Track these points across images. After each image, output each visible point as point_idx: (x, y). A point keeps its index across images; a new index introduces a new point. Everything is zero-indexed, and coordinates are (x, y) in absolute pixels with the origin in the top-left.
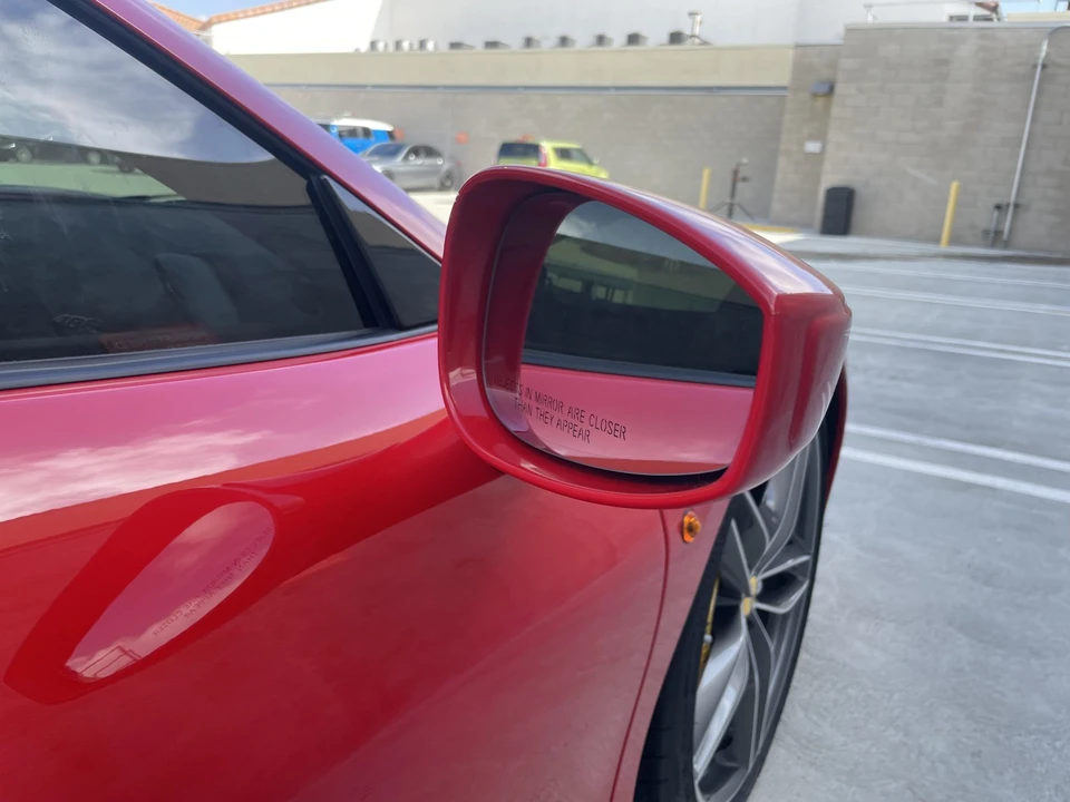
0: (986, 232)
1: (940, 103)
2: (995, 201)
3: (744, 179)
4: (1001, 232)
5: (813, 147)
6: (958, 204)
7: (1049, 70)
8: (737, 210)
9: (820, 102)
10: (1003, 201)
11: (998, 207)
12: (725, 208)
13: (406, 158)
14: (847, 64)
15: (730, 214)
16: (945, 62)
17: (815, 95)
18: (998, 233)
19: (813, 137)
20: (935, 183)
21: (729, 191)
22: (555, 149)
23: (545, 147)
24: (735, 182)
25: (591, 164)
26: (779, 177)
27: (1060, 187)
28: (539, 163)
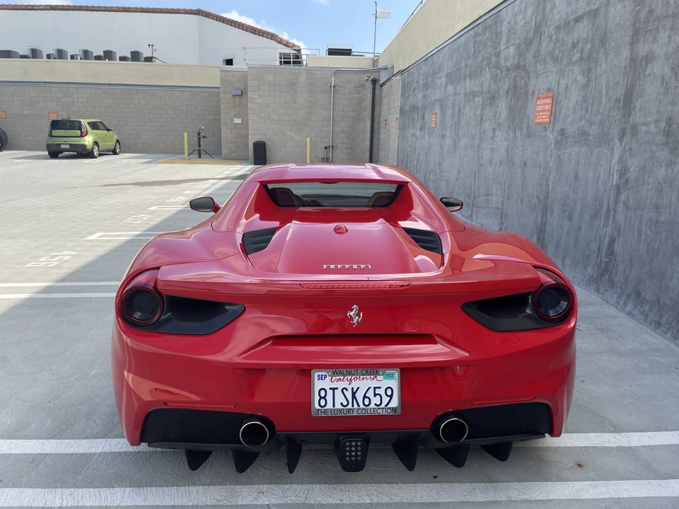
0: (323, 159)
1: (295, 102)
2: (325, 145)
3: (204, 137)
4: (329, 158)
5: (238, 121)
6: (311, 148)
7: (336, 88)
8: (202, 152)
9: (237, 99)
10: (328, 145)
11: (326, 148)
12: (197, 152)
14: (251, 83)
15: (200, 157)
16: (294, 84)
17: (235, 96)
18: (328, 159)
19: (236, 116)
20: (299, 138)
21: (197, 143)
22: (88, 123)
23: (84, 122)
24: (199, 139)
25: (108, 130)
26: (223, 135)
27: (347, 138)
28: (82, 133)
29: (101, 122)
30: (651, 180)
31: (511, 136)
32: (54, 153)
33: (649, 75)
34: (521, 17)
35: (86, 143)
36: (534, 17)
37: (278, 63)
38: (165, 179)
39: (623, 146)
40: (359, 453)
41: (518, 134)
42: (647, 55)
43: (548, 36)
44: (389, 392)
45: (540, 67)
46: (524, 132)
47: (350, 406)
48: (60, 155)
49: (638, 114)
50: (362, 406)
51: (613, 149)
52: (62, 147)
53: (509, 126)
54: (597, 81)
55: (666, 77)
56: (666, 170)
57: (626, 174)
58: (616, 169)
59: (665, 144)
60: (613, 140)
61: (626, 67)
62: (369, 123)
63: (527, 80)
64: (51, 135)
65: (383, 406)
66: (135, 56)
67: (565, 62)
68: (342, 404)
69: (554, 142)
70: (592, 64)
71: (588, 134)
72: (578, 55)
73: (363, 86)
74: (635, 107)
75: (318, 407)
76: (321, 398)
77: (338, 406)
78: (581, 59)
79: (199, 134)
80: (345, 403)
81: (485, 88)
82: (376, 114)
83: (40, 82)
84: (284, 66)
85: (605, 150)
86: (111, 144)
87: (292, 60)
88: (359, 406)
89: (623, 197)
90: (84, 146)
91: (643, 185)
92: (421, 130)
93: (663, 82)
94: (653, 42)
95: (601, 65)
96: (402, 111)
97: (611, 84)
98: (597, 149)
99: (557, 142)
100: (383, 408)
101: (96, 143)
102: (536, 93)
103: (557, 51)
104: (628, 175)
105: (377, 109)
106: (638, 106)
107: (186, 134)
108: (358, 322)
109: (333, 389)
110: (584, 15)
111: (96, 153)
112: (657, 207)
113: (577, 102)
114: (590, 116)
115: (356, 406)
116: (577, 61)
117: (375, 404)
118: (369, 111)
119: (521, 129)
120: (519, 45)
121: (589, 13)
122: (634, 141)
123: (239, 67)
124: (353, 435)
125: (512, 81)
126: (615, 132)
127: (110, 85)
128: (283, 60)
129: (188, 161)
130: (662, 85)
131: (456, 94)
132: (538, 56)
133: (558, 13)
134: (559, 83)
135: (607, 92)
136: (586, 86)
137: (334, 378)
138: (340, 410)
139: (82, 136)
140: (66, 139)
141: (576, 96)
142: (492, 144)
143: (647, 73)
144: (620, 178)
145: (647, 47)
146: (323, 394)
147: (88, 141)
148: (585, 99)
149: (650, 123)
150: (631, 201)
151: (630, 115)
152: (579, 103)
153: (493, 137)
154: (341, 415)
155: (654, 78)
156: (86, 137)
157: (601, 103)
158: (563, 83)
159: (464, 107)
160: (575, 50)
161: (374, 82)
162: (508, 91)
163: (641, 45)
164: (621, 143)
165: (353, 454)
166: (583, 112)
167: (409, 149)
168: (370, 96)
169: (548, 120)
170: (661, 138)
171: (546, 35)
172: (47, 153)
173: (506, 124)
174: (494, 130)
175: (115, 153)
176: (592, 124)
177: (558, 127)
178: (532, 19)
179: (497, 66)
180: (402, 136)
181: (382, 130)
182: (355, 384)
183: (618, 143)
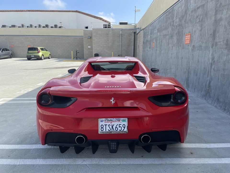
1: (108, 40)
2: (118, 54)
3: (78, 53)
5: (89, 47)
7: (122, 35)
8: (78, 58)
9: (89, 40)
10: (119, 55)
12: (76, 57)
13: (2, 52)
14: (94, 34)
15: (77, 59)
16: (108, 34)
17: (88, 39)
19: (89, 46)
20: (110, 52)
21: (76, 55)
22: (40, 48)
23: (39, 48)
24: (77, 53)
25: (47, 51)
26: (84, 52)
27: (126, 52)
28: (38, 52)
29: (44, 48)
30: (222, 61)
31: (178, 49)
32: (29, 59)
33: (221, 25)
34: (180, 8)
35: (40, 55)
36: (184, 8)
37: (103, 28)
38: (65, 66)
40: (115, 147)
41: (180, 48)
42: (220, 19)
43: (189, 14)
44: (124, 126)
45: (186, 25)
46: (182, 47)
47: (111, 131)
48: (31, 59)
49: (218, 39)
50: (115, 130)
51: (209, 51)
52: (32, 56)
53: (177, 45)
54: (205, 28)
55: (226, 25)
56: (227, 57)
57: (214, 59)
58: (211, 57)
59: (226, 48)
60: (210, 48)
62: (133, 47)
63: (182, 29)
64: (28, 53)
65: (122, 130)
66: (56, 26)
67: (194, 23)
68: (108, 130)
69: (191, 50)
70: (203, 23)
71: (202, 47)
72: (198, 20)
73: (131, 35)
75: (100, 131)
76: (102, 128)
77: (107, 130)
78: (199, 21)
79: (77, 51)
80: (109, 130)
81: (170, 33)
82: (136, 44)
83: (25, 35)
84: (105, 28)
85: (207, 51)
86: (48, 55)
87: (107, 26)
88: (114, 130)
89: (213, 67)
90: (39, 56)
91: (219, 62)
92: (150, 48)
93: (225, 27)
94: (222, 14)
95: (206, 23)
96: (144, 42)
97: (209, 29)
98: (205, 51)
99: (192, 50)
100: (122, 131)
101: (43, 55)
102: (185, 33)
103: (192, 19)
104: (215, 59)
105: (136, 42)
106: (217, 36)
107: (72, 52)
108: (114, 103)
109: (106, 125)
110: (200, 6)
111: (43, 58)
112: (224, 70)
113: (198, 36)
114: (202, 40)
115: (113, 130)
117: (119, 130)
118: (133, 43)
119: (181, 46)
120: (180, 18)
121: (202, 5)
122: (216, 48)
123: (90, 29)
124: (113, 141)
125: (178, 30)
126: (210, 45)
127: (47, 36)
128: (104, 27)
129: (73, 61)
130: (225, 28)
131: (160, 36)
132: (186, 21)
133: (192, 6)
134: (192, 30)
135: (207, 32)
136: (201, 30)
137: (106, 122)
138: (108, 132)
139: (38, 53)
140: (33, 54)
141: (198, 34)
142: (172, 52)
144: (212, 61)
145: (220, 16)
146: (102, 126)
147: (40, 54)
148: (201, 35)
149: (221, 41)
150: (216, 68)
151: (215, 39)
152: (199, 36)
153: (172, 50)
154: (108, 133)
155: (222, 26)
156: (39, 53)
157: (206, 36)
158: (194, 30)
159: (163, 40)
160: (198, 18)
161: (135, 33)
162: (177, 34)
163: (218, 15)
164: (212, 49)
165: (113, 147)
166: (200, 39)
167: (146, 55)
168: (133, 38)
169: (189, 42)
170: (225, 46)
171: (188, 14)
172: (27, 59)
173: (176, 45)
174: (172, 47)
175: (49, 58)
176: (203, 43)
177: (192, 45)
178: (184, 9)
179: (173, 26)
180: (144, 51)
181: (137, 49)
182: (113, 123)
183: (211, 49)
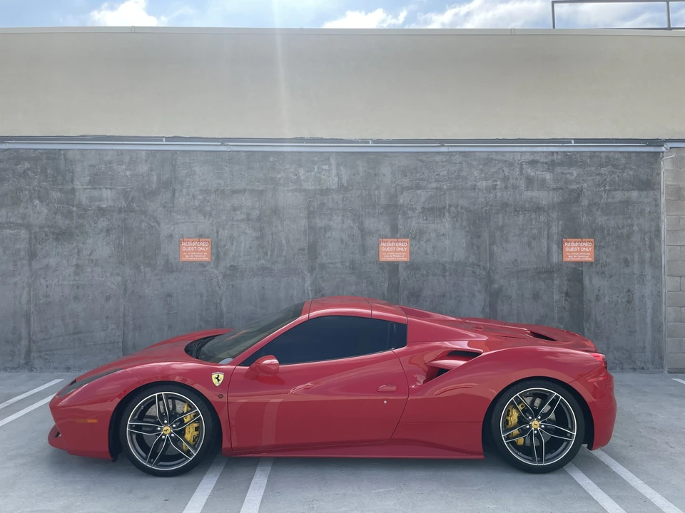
30: (345, 293)
31: (129, 271)
33: (329, 237)
39: (314, 275)
41: (146, 269)
42: (325, 226)
43: (188, 194)
45: (178, 216)
46: (160, 268)
51: (303, 278)
53: (121, 263)
54: (274, 237)
55: (344, 240)
57: (321, 291)
58: (310, 289)
60: (302, 273)
61: (305, 231)
63: (153, 224)
67: (224, 218)
69: (221, 275)
70: (265, 225)
71: (272, 269)
72: (243, 216)
74: (320, 254)
78: (249, 219)
85: (295, 278)
93: (342, 242)
94: (329, 221)
95: (276, 226)
97: (291, 239)
98: (285, 278)
99: (225, 276)
102: (177, 236)
103: (208, 208)
104: (324, 292)
106: (323, 253)
110: (245, 191)
113: (250, 248)
114: (271, 258)
116: (242, 220)
119: (151, 266)
121: (253, 190)
122: (324, 273)
125: (116, 222)
126: (303, 268)
130: (342, 244)
132: (173, 207)
133: (202, 180)
134: (217, 232)
135: (288, 243)
136: (260, 238)
141: (247, 243)
143: (327, 236)
144: (316, 294)
145: (323, 222)
148: (261, 246)
149: (336, 263)
151: (316, 258)
152: (254, 249)
153: (77, 274)
155: (334, 239)
157: (283, 250)
158: (224, 234)
160: (238, 212)
162: (108, 230)
163: (318, 221)
164: (312, 275)
166: (261, 255)
169: (206, 259)
170: (348, 271)
171: (184, 193)
173: (112, 260)
174: (78, 266)
176: (273, 263)
177: (225, 264)
183: (309, 274)
